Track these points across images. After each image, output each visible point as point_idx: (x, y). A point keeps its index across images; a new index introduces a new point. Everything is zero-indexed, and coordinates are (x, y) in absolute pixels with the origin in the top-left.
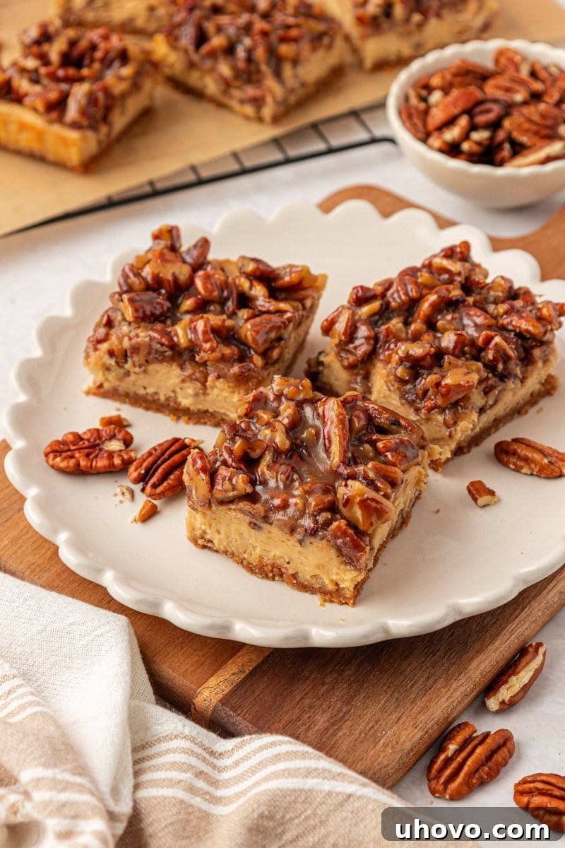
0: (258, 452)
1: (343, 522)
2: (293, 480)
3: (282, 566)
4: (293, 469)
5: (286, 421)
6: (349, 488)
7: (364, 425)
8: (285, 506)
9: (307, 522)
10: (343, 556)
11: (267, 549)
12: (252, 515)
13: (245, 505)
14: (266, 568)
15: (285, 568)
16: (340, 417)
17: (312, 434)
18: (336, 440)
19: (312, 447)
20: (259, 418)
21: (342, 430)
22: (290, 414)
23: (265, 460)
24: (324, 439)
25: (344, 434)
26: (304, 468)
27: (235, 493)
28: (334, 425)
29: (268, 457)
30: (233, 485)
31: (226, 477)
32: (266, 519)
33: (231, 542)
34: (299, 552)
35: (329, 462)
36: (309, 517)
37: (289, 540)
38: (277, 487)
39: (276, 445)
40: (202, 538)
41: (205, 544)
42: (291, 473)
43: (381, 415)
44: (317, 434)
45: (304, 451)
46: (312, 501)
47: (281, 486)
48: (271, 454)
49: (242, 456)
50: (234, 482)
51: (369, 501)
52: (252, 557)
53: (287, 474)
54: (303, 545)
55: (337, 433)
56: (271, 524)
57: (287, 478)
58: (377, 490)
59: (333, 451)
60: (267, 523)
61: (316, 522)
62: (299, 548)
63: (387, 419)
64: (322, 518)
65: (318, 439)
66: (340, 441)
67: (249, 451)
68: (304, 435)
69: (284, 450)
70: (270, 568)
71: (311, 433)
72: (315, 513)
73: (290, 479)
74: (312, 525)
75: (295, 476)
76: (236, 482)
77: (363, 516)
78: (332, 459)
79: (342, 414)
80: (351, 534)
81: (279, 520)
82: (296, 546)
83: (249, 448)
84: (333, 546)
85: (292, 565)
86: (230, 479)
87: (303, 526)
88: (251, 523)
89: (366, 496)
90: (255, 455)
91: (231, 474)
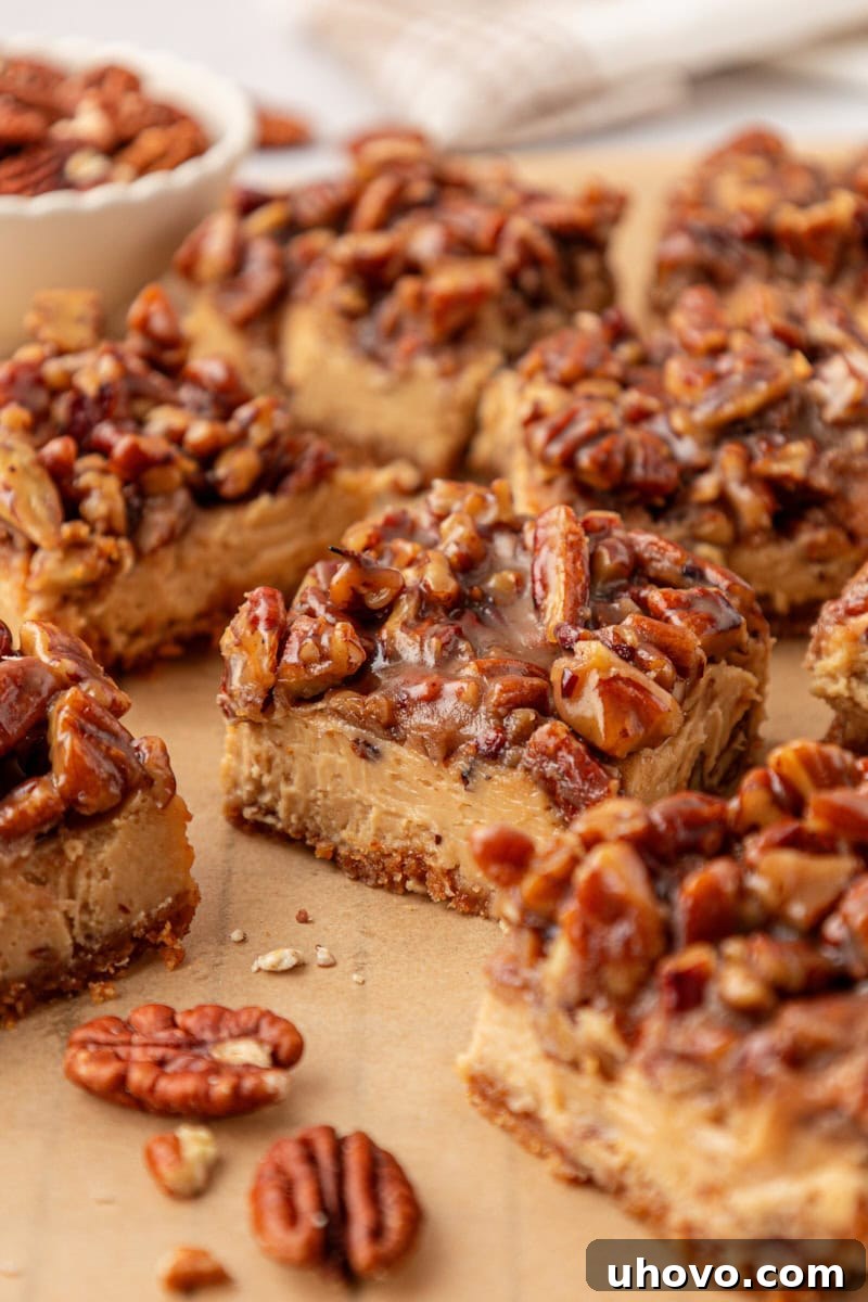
0: (385, 595)
1: (561, 728)
2: (455, 652)
3: (423, 851)
4: (459, 632)
5: (452, 550)
6: (577, 657)
7: (622, 564)
8: (434, 696)
9: (481, 731)
10: (557, 804)
11: (393, 810)
12: (359, 720)
13: (346, 700)
14: (387, 861)
15: (433, 854)
16: (571, 538)
17: (509, 582)
18: (557, 581)
19: (505, 605)
20: (395, 554)
21: (574, 562)
22: (462, 537)
23: (398, 614)
24: (533, 582)
25: (575, 570)
26: (483, 637)
27: (326, 664)
28: (556, 551)
29: (406, 608)
30: (321, 648)
31: (306, 632)
32: (390, 727)
33: (315, 801)
34: (464, 806)
35: (540, 628)
36: (487, 720)
37: (440, 778)
38: (422, 663)
39: (427, 586)
40: (253, 803)
41: (259, 818)
42: (455, 638)
43: (663, 555)
44: (520, 582)
45: (488, 611)
46: (496, 688)
47: (431, 660)
48: (413, 602)
49: (349, 603)
50: (325, 641)
51: (620, 683)
52: (360, 834)
53: (444, 639)
54: (470, 786)
55: (562, 568)
56: (401, 742)
57: (444, 646)
58: (643, 666)
59: (550, 606)
60: (393, 739)
61: (501, 729)
62: (461, 796)
63: (676, 562)
64: (513, 723)
65: (520, 593)
66: (566, 584)
67: (363, 590)
68: (492, 583)
69: (442, 596)
70: (399, 859)
71: (505, 581)
72: (500, 710)
73: (450, 647)
74: (492, 735)
75: (463, 646)
76: (330, 640)
77: (605, 714)
78: (545, 622)
79: (575, 533)
80: (578, 750)
81: (419, 728)
82: (456, 792)
83: (366, 585)
84: (536, 783)
85: (446, 844)
86: (317, 636)
87: (470, 738)
88: (356, 741)
89: (613, 671)
90: (376, 600)
91: (320, 626)
